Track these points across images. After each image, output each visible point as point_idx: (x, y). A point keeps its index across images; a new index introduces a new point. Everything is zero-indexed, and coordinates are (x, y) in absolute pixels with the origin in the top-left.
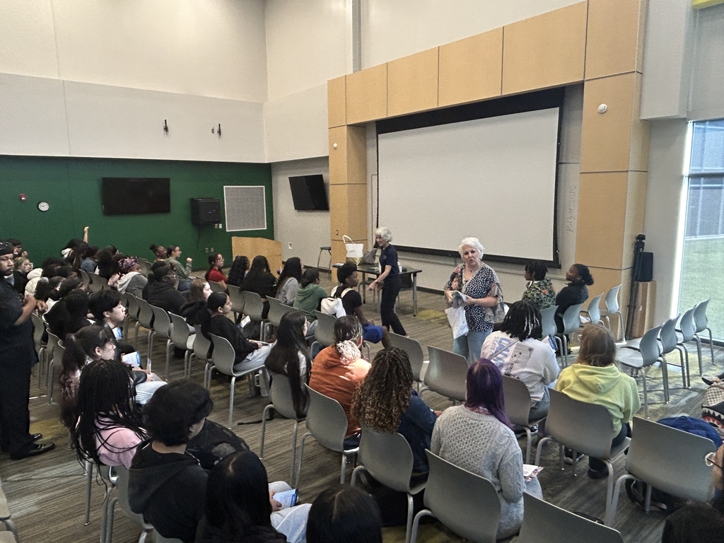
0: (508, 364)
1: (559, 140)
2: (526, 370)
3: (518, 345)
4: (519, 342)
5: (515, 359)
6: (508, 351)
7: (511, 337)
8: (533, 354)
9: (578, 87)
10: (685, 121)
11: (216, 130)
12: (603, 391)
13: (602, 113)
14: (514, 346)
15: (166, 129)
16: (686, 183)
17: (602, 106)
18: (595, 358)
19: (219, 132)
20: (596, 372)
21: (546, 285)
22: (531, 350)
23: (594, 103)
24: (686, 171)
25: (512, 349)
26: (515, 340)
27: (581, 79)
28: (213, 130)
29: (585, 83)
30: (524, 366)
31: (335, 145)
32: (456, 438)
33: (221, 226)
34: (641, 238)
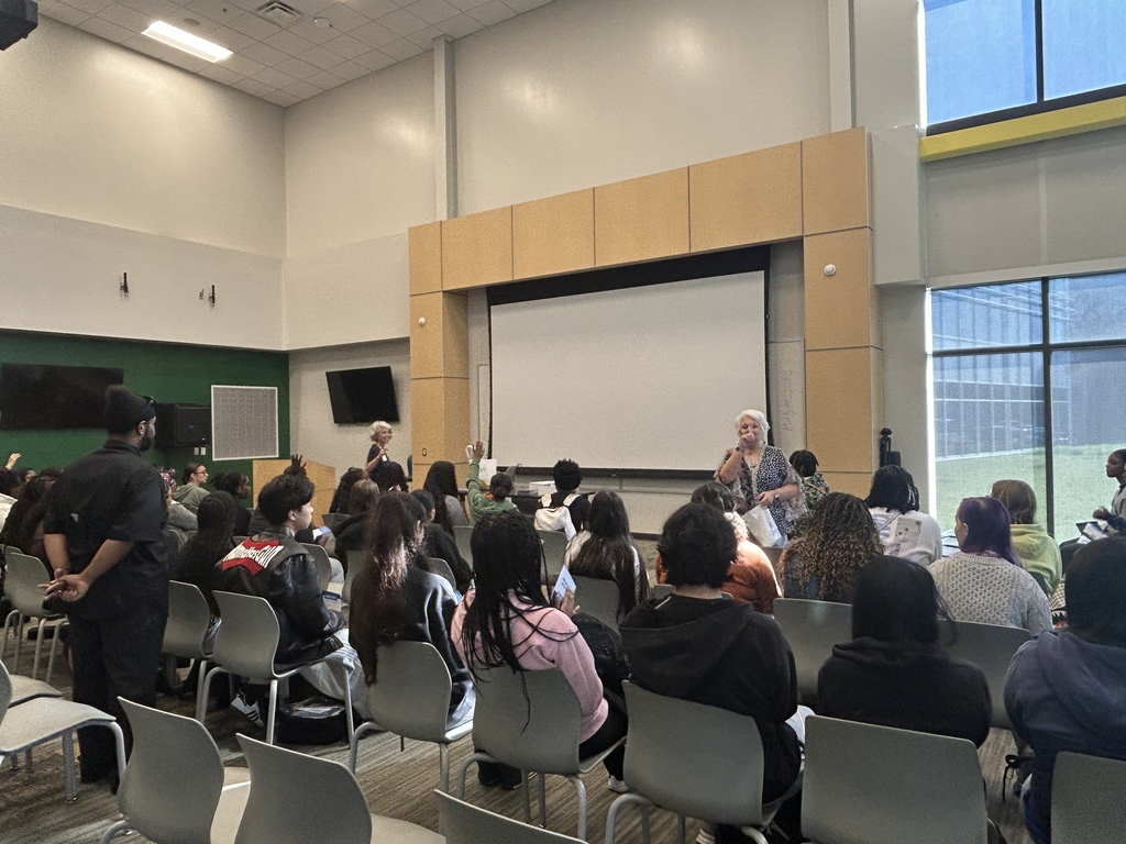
0: (892, 545)
1: (766, 312)
2: (917, 549)
3: (900, 519)
4: (901, 516)
5: (901, 537)
6: (889, 529)
7: (888, 511)
8: (922, 527)
9: (796, 244)
10: (923, 288)
11: (208, 294)
12: (1036, 554)
13: (830, 275)
14: (896, 522)
15: (125, 288)
16: (930, 361)
17: (830, 267)
18: (1018, 516)
19: (213, 298)
20: (1025, 530)
21: (819, 480)
22: (918, 523)
23: (819, 262)
24: (929, 348)
25: (894, 526)
26: (894, 514)
27: (800, 234)
28: (201, 295)
29: (805, 239)
30: (915, 545)
31: (422, 320)
32: (964, 591)
33: (204, 451)
34: (886, 433)
